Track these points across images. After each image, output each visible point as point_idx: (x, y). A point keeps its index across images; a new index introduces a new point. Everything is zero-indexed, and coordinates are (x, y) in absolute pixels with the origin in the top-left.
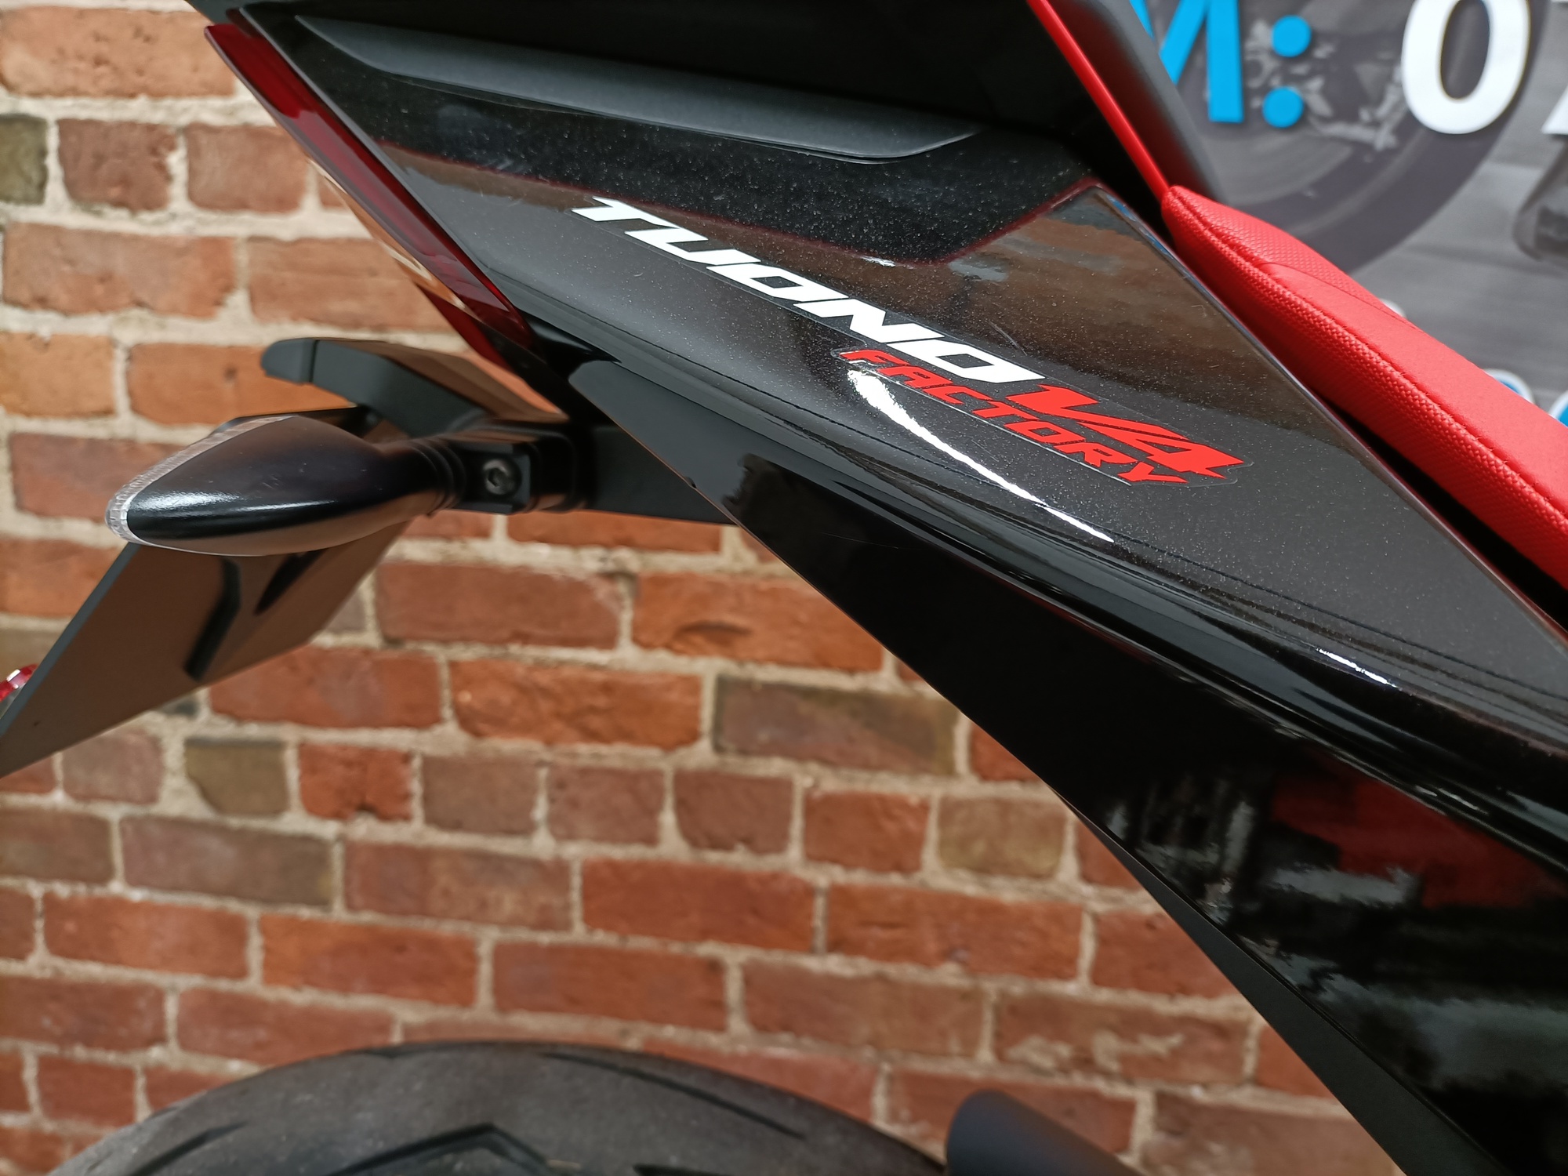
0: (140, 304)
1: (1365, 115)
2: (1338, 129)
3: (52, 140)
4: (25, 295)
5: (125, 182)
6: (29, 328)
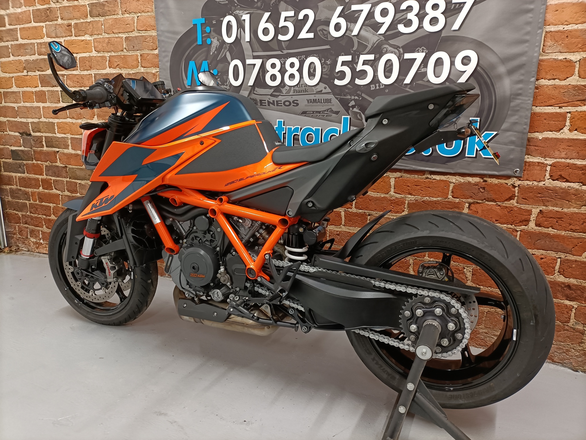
0: (84, 118)
1: (225, 84)
2: (222, 86)
6: (72, 122)
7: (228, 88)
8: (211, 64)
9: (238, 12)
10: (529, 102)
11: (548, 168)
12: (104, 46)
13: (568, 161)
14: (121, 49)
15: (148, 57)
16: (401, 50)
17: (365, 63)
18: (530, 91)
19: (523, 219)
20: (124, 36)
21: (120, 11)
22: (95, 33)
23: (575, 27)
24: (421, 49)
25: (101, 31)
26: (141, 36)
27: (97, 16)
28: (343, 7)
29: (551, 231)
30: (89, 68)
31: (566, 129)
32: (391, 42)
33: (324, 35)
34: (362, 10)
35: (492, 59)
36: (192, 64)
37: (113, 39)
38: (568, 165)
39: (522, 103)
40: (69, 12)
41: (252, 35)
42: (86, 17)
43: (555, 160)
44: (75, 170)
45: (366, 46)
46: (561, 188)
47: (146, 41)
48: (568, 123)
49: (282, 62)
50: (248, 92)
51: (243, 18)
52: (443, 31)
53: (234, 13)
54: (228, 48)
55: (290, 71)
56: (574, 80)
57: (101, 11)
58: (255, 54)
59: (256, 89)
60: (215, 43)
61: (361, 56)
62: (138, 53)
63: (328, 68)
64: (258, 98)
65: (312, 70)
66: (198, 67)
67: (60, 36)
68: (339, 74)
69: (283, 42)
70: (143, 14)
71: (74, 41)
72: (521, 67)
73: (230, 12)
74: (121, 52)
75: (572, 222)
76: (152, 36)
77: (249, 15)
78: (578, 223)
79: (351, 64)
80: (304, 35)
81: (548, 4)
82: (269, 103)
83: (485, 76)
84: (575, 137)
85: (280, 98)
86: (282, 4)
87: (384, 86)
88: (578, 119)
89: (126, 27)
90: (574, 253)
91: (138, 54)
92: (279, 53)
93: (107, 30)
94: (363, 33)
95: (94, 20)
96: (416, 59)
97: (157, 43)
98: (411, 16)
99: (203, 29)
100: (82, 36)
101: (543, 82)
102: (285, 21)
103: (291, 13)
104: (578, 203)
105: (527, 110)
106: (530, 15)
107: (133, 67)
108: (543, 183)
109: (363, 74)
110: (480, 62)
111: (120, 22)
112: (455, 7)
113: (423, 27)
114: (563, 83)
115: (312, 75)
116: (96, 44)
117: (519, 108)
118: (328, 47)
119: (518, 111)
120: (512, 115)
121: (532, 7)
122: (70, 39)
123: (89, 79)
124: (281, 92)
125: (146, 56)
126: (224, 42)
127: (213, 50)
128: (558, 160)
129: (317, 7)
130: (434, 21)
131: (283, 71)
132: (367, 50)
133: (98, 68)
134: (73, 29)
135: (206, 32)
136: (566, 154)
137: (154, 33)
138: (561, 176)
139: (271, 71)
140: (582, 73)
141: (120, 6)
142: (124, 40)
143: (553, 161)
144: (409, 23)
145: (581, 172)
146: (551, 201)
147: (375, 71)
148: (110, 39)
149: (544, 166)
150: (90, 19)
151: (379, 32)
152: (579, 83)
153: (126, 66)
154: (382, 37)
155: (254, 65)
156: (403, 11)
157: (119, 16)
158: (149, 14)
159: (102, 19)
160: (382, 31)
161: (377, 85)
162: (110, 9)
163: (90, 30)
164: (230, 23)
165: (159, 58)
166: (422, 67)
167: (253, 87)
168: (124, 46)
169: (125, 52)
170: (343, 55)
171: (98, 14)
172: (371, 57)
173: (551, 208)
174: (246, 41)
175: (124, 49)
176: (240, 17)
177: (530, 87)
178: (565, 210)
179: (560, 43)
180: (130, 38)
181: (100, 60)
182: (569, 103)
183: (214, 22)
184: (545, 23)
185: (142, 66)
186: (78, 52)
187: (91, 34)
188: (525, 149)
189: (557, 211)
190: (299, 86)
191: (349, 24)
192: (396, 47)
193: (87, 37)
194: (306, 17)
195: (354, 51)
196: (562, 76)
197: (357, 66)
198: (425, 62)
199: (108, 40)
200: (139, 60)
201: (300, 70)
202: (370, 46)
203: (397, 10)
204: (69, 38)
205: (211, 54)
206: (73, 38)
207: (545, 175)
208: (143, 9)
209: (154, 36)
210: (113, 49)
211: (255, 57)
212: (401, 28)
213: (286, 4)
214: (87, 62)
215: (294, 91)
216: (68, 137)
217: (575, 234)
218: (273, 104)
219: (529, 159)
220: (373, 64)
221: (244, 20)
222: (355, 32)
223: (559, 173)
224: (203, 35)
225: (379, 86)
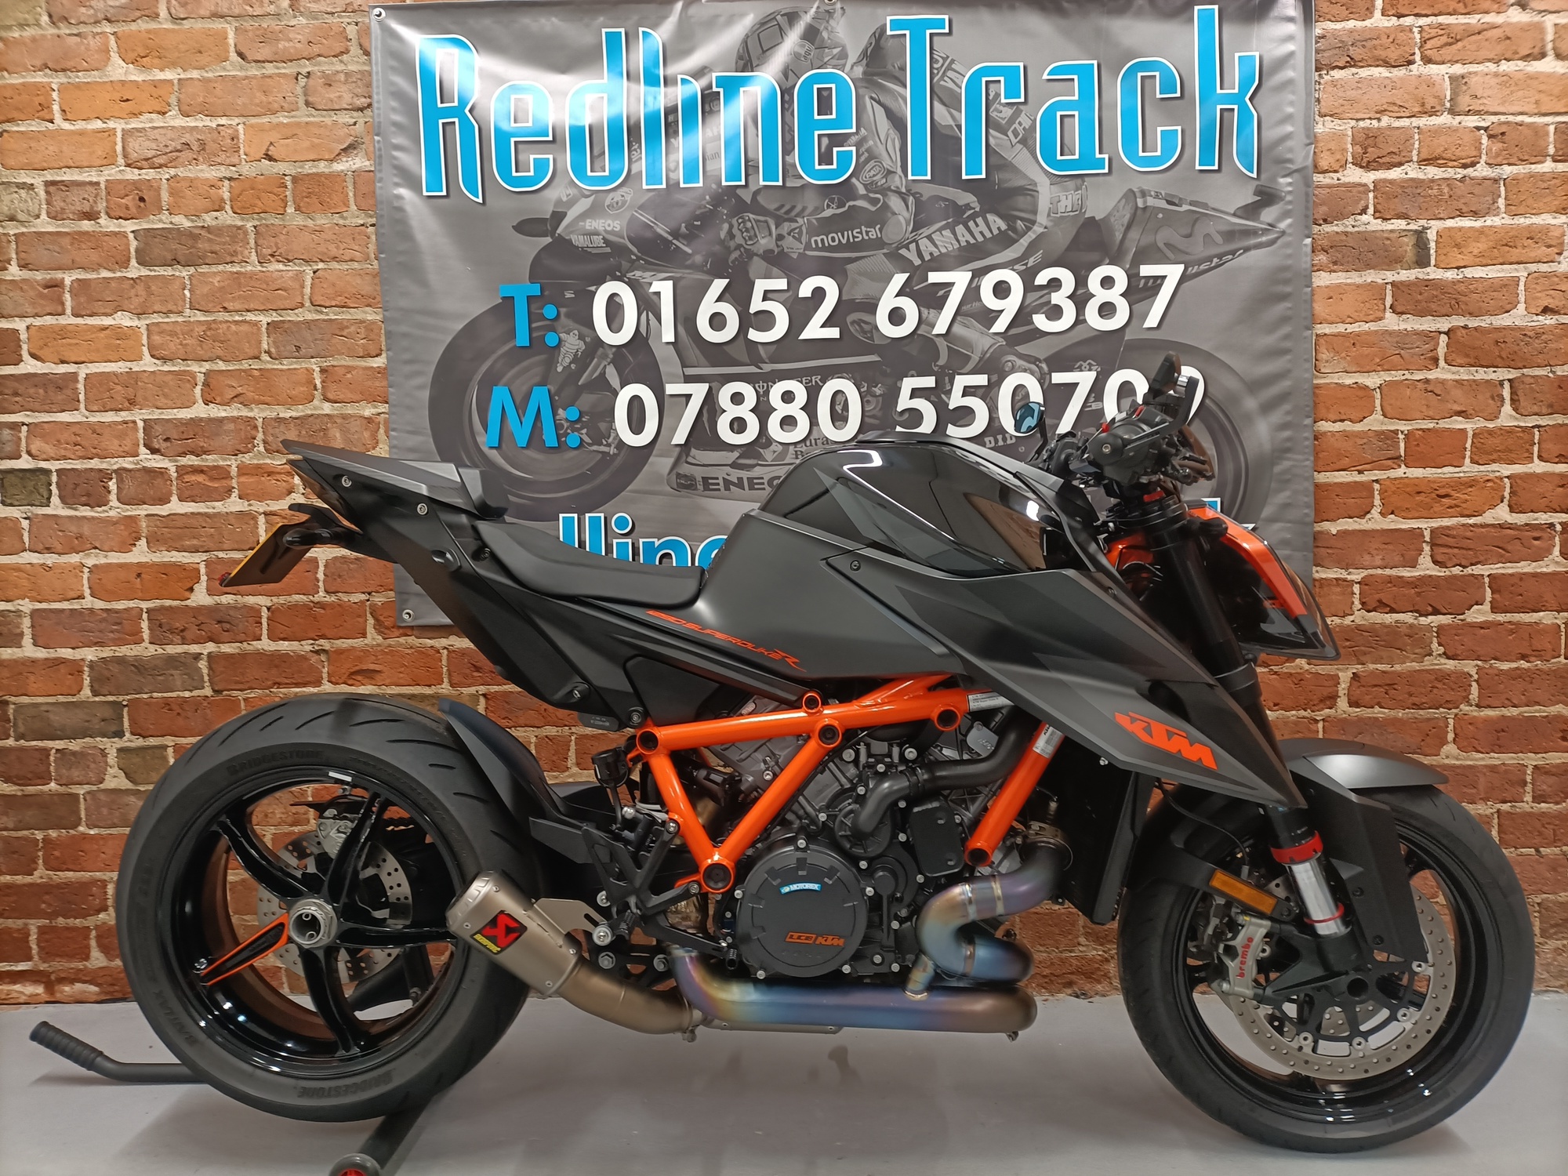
0: (96, 548)
1: (605, 442)
2: (595, 448)
3: (54, 478)
4: (40, 547)
5: (88, 495)
6: (42, 562)
7: (612, 450)
8: (558, 393)
9: (638, 273)
10: (1307, 463)
11: (1356, 589)
12: (186, 345)
13: (1388, 572)
14: (252, 352)
15: (349, 376)
16: (1044, 366)
17: (968, 391)
18: (1307, 443)
19: (1325, 694)
20: (264, 319)
21: (254, 254)
22: (157, 308)
23: (1366, 327)
24: (1085, 364)
25: (180, 303)
26: (324, 320)
27: (168, 262)
28: (907, 275)
29: (1378, 712)
30: (127, 404)
31: (1375, 512)
32: (1020, 349)
33: (864, 332)
34: (952, 284)
35: (1231, 383)
36: (500, 395)
37: (225, 326)
38: (1390, 580)
39: (1293, 466)
40: (57, 249)
41: (681, 329)
42: (125, 264)
43: (1365, 573)
44: (44, 708)
45: (968, 358)
46: (1383, 625)
47: (344, 333)
48: (1377, 501)
49: (761, 391)
50: (670, 461)
51: (653, 289)
52: (1127, 330)
53: (629, 275)
54: (611, 356)
55: (782, 410)
56: (1376, 422)
57: (182, 252)
58: (690, 371)
59: (694, 452)
60: (572, 344)
61: (957, 377)
62: (314, 365)
63: (878, 402)
64: (698, 473)
65: (839, 408)
66: (518, 401)
67: (14, 313)
68: (906, 416)
69: (760, 347)
70: (334, 265)
71: (70, 328)
72: (1283, 398)
73: (618, 274)
74: (250, 362)
75: (1412, 689)
76: (364, 322)
77: (670, 283)
78: (1423, 690)
79: (937, 395)
80: (815, 330)
81: (1314, 285)
82: (728, 484)
83: (1221, 415)
84: (1393, 526)
85: (757, 472)
86: (757, 264)
87: (1014, 440)
88: (1394, 493)
89: (274, 294)
90: (1427, 750)
91: (314, 367)
92: (752, 369)
93: (203, 303)
94: (958, 329)
95: (153, 273)
96: (1076, 385)
97: (383, 338)
98: (1058, 298)
99: (533, 310)
100: (106, 315)
101: (1325, 426)
102: (764, 300)
103: (781, 284)
104: (1417, 651)
105: (1306, 479)
106: (1288, 304)
107: (293, 401)
108: (1351, 618)
109: (964, 415)
110: (1210, 389)
111: (253, 283)
112: (1146, 284)
113: (1085, 321)
114: (1358, 427)
115: (839, 417)
116: (157, 339)
117: (1288, 477)
118: (874, 358)
119: (1288, 481)
120: (1279, 491)
121: (1288, 289)
122: (54, 322)
123: (121, 436)
124: (760, 457)
125: (342, 371)
126: (599, 342)
127: (564, 361)
128: (1370, 572)
129: (845, 273)
130: (1107, 310)
131: (763, 410)
132: (970, 366)
133: (160, 404)
134: (67, 296)
135: (543, 318)
136: (1383, 559)
137: (371, 315)
138: (1380, 601)
139: (732, 411)
140: (1388, 409)
141: (252, 242)
142: (264, 329)
143: (1363, 575)
144: (1055, 313)
145: (1413, 591)
146: (1370, 653)
147: (993, 409)
148: (213, 326)
149: (1348, 586)
150: (135, 270)
151: (993, 330)
152: (1384, 428)
153: (267, 399)
154: (1001, 340)
155: (688, 397)
156: (1041, 287)
157: (249, 268)
158: (356, 265)
159: (185, 273)
160: (1000, 326)
161: (1000, 437)
162: (217, 248)
163: (136, 301)
164: (617, 299)
165: (391, 378)
166: (1092, 399)
167: (686, 447)
168: (265, 346)
169: (266, 361)
170: (913, 376)
171: (169, 257)
172: (981, 380)
173: (1372, 666)
174: (665, 340)
175: (263, 355)
176: (646, 287)
177: (1306, 435)
178: (1398, 667)
179: (1343, 355)
180: (286, 326)
181: (171, 383)
182: (1375, 465)
183: (569, 295)
184: (1313, 320)
185: (326, 399)
186: (83, 359)
187: (139, 311)
188: (1311, 555)
189: (1384, 672)
190: (808, 443)
191: (925, 311)
192: (1035, 360)
193: (123, 320)
194: (819, 294)
195: (941, 367)
196: (1354, 416)
197: (949, 399)
198: (1097, 391)
199: (204, 328)
200: (318, 382)
201: (810, 408)
202: (975, 358)
203: (1029, 286)
204: (49, 320)
205: (560, 369)
206: (68, 320)
207: (1353, 603)
208: (334, 252)
209: (373, 323)
210: (220, 352)
211: (689, 379)
212: (1040, 321)
213: (764, 264)
214: (119, 388)
215: (797, 455)
216: (21, 608)
217: (1421, 712)
218: (740, 484)
219: (1321, 574)
220: (987, 394)
221: (658, 294)
222: (941, 327)
223: (1377, 597)
224: (534, 325)
225: (1004, 439)
